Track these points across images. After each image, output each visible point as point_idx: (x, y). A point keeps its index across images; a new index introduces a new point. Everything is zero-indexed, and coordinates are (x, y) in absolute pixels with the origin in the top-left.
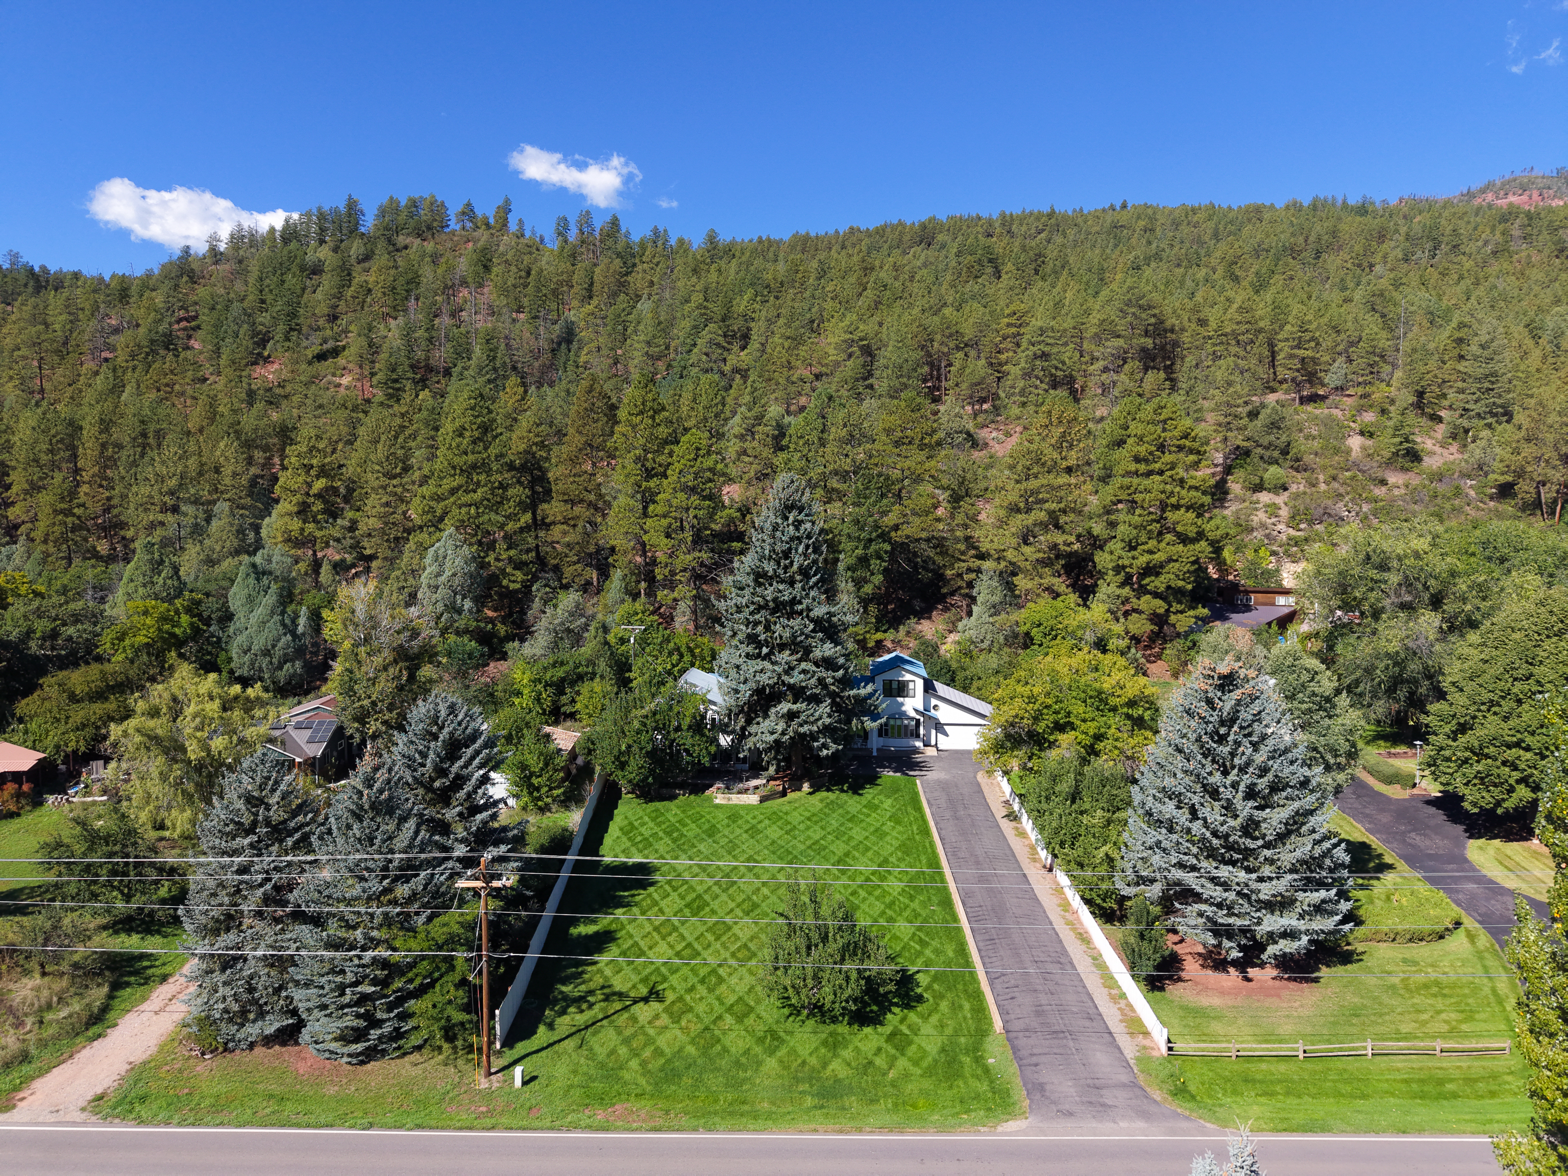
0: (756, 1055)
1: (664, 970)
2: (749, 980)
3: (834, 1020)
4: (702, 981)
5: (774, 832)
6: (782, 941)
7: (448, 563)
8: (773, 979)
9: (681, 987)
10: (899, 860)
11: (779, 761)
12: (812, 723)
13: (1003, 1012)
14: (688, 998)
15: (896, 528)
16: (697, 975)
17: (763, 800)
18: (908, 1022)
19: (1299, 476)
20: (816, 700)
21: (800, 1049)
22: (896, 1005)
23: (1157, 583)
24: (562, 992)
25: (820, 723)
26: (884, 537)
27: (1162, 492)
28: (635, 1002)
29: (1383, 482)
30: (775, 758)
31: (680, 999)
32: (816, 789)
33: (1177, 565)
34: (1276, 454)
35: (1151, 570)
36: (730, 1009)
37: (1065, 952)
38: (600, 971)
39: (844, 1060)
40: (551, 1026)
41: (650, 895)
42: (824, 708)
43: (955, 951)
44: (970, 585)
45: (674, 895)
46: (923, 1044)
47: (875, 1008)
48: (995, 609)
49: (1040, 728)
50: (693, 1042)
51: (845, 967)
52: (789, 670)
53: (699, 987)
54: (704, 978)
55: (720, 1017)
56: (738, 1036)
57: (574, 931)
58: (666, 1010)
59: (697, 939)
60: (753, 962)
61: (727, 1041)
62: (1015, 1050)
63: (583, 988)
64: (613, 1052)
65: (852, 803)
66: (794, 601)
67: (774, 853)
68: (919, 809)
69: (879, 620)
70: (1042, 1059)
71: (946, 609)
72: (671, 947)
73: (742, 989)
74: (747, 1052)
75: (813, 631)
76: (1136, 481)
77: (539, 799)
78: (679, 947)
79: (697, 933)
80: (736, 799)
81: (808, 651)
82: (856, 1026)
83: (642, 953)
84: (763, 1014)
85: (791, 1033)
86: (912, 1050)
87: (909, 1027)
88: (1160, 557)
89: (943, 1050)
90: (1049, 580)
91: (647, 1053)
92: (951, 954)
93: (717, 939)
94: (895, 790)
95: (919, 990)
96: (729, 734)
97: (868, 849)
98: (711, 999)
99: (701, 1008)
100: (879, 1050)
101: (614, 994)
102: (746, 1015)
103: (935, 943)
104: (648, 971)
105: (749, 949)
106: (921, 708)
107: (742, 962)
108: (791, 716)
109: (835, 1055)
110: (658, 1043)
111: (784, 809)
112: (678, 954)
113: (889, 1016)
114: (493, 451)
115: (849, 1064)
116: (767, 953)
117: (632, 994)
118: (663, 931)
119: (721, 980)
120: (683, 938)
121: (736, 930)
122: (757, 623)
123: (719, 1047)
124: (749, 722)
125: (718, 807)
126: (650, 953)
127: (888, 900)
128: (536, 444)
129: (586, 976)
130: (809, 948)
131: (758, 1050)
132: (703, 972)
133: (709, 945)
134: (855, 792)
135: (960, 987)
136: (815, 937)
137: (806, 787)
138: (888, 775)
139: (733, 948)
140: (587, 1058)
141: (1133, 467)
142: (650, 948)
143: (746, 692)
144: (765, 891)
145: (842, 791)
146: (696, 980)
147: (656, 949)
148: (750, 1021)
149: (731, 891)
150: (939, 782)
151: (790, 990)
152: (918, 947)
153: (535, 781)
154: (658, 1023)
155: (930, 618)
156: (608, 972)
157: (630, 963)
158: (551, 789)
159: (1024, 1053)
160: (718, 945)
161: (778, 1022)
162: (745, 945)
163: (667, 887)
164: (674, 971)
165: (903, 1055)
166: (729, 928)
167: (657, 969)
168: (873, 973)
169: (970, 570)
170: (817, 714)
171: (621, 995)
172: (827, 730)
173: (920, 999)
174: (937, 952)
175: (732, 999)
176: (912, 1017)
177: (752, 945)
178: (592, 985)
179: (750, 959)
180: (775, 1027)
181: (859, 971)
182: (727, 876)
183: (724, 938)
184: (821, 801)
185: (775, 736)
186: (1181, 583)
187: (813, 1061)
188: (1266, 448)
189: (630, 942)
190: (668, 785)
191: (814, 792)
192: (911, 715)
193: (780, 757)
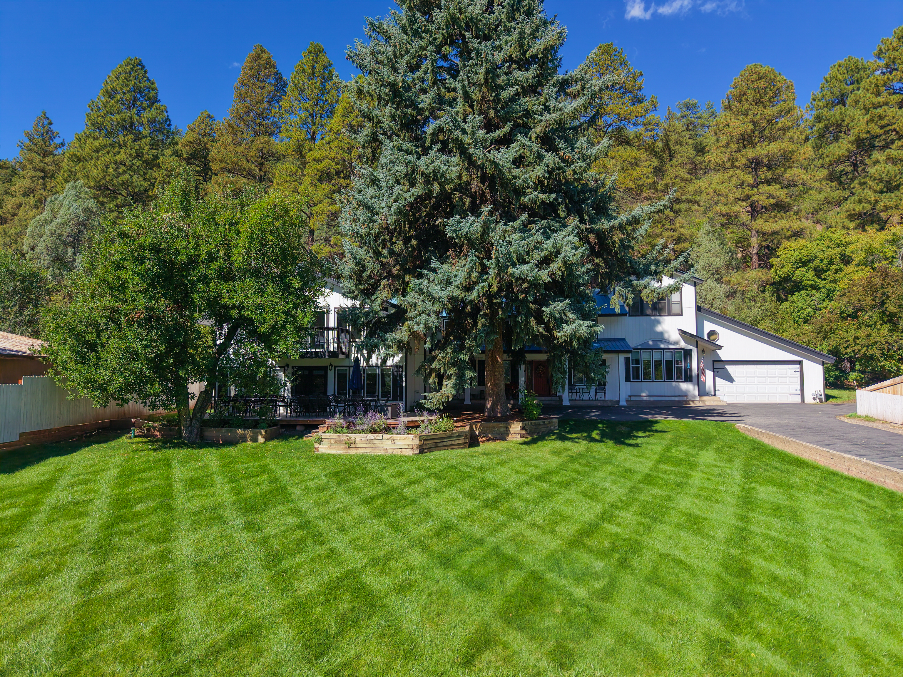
17: (426, 446)
32: (537, 436)
48: (719, 275)
65: (619, 455)
80: (364, 443)
106: (692, 332)
111: (476, 464)
125: (320, 458)
134: (619, 442)
137: (516, 430)
138: (666, 421)
145: (593, 440)
184: (554, 454)
191: (534, 441)
192: (676, 343)
193: (464, 357)
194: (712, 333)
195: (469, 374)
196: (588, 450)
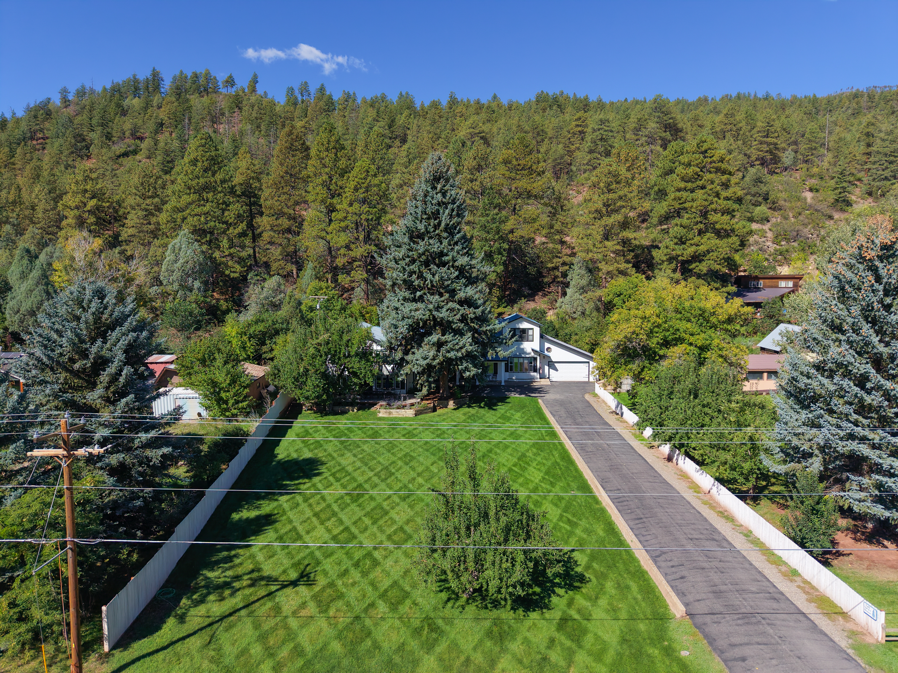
0: (412, 652)
1: (318, 554)
2: (405, 562)
3: (496, 604)
4: (357, 565)
5: (427, 437)
6: (440, 522)
7: (182, 254)
8: (430, 562)
9: (333, 572)
10: (534, 455)
11: (430, 383)
12: (457, 351)
13: (681, 594)
14: (339, 583)
15: (512, 231)
16: (351, 558)
17: (418, 413)
18: (576, 606)
19: (776, 213)
20: (459, 333)
21: (461, 642)
22: (559, 585)
23: (701, 267)
24: (207, 578)
25: (463, 350)
26: (503, 239)
27: (706, 200)
28: (284, 587)
29: (831, 217)
30: (427, 381)
31: (332, 585)
32: (459, 406)
33: (715, 254)
34: (760, 199)
35: (697, 258)
36: (383, 595)
37: (715, 530)
38: (253, 557)
39: (514, 656)
40: (182, 619)
41: (314, 485)
42: (467, 338)
43: (604, 530)
44: (565, 275)
45: (337, 485)
46: (600, 633)
47: (537, 589)
48: (583, 290)
49: (653, 343)
50: (339, 637)
51: (510, 548)
52: (438, 308)
53: (352, 570)
54: (359, 560)
55: (372, 605)
56: (392, 627)
57: (235, 516)
58: (315, 597)
59: (355, 523)
60: (409, 545)
61: (379, 634)
62: (711, 640)
63: (230, 573)
64: (244, 652)
65: (489, 415)
66: (442, 254)
67: (427, 450)
68: (543, 418)
69: (500, 299)
70: (747, 651)
71: (545, 295)
72: (329, 531)
73: (396, 573)
74: (401, 647)
75: (457, 277)
76: (684, 194)
77: (228, 410)
78: (336, 532)
79: (355, 518)
80: (396, 413)
81: (453, 293)
82: (520, 611)
83: (299, 537)
84: (420, 600)
85: (449, 621)
86: (589, 640)
87: (579, 611)
88: (703, 248)
89: (624, 640)
90: (623, 266)
91: (284, 653)
92: (601, 533)
93: (374, 523)
94: (522, 407)
95: (579, 569)
96: (389, 364)
97: (507, 447)
98: (364, 584)
99: (353, 594)
100: (552, 641)
101: (262, 578)
102: (401, 602)
103: (583, 523)
104: (302, 555)
105: (405, 532)
106: (538, 349)
107: (398, 545)
108: (439, 345)
109: (504, 650)
110: (300, 639)
111: (435, 420)
112: (335, 538)
113: (554, 599)
114: (219, 176)
115: (520, 662)
116: (424, 534)
117: (282, 578)
118: (323, 516)
119: (376, 563)
120: (341, 522)
121: (393, 514)
122: (411, 273)
123: (369, 643)
124: (406, 353)
125: (380, 419)
126: (307, 538)
127: (531, 486)
128: (253, 178)
129: (237, 561)
130: (468, 528)
131: (413, 644)
132: (357, 555)
133: (366, 529)
134: (490, 408)
135: (620, 566)
136: (475, 517)
137: (451, 404)
138: (515, 397)
139: (390, 531)
140: (212, 660)
141: (682, 185)
142: (308, 532)
143: (403, 329)
144: (420, 480)
145: (481, 407)
146: (350, 563)
147: (314, 534)
148: (405, 608)
149: (389, 481)
150: (556, 401)
151: (450, 575)
152: (568, 528)
153: (223, 395)
154: (303, 613)
155: (534, 300)
156: (260, 557)
157: (284, 548)
158: (237, 402)
159: (722, 643)
160: (375, 529)
161: (435, 609)
162: (401, 529)
163: (331, 479)
164: (328, 555)
165: (580, 647)
166: (387, 513)
167: (312, 553)
168: (540, 554)
169: (564, 264)
170: (461, 344)
171: (270, 579)
172: (469, 356)
173: (582, 578)
174: (586, 530)
175: (386, 583)
176: (580, 600)
177: (408, 528)
178: (240, 571)
179: (406, 541)
180: (432, 615)
181: (525, 552)
182: (386, 468)
183: (381, 522)
184: (464, 414)
185: (427, 361)
186: (718, 267)
187: (478, 658)
188: (754, 196)
189: (289, 527)
190: (340, 404)
191: (458, 408)
192: (530, 354)
193: (431, 380)
194: (549, 349)
195: (433, 385)
196: (477, 412)
